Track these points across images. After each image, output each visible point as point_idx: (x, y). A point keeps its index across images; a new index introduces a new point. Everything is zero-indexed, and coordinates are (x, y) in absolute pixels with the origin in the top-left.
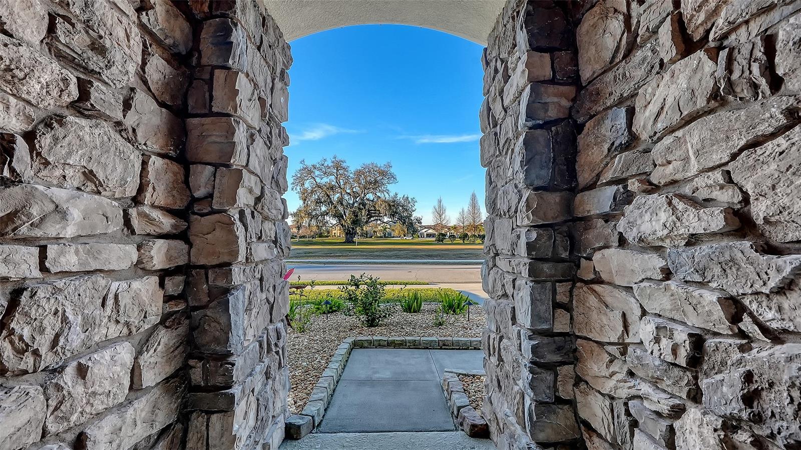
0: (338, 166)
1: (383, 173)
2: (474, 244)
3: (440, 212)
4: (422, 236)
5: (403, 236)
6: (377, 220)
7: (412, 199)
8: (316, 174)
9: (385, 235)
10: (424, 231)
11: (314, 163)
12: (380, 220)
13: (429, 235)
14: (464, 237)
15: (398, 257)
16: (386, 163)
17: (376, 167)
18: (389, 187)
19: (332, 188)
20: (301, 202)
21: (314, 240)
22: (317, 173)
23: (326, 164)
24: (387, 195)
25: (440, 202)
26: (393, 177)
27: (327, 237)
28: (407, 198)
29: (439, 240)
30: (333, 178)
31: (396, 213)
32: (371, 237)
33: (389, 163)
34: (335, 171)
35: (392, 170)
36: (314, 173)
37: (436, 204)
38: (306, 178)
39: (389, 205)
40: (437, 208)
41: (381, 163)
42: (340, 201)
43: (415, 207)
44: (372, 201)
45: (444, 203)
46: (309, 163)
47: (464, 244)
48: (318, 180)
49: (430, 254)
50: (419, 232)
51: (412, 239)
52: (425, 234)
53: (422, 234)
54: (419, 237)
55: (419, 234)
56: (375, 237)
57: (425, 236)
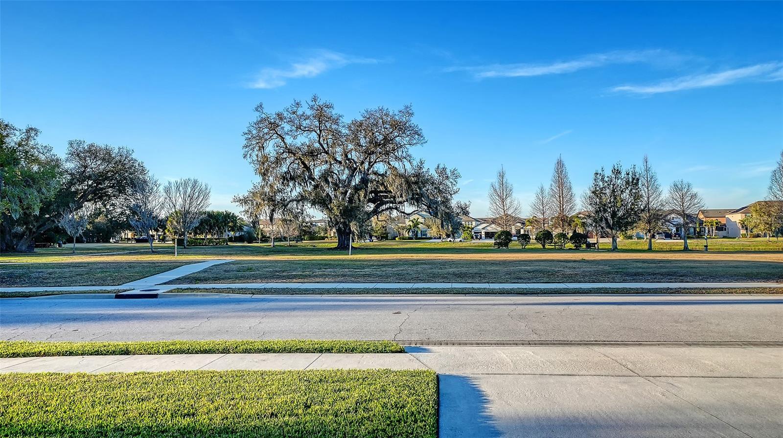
0: (322, 115)
1: (400, 127)
2: (561, 250)
3: (502, 193)
4: (477, 235)
5: (444, 236)
6: (391, 208)
7: (453, 173)
8: (286, 129)
9: (416, 235)
10: (480, 227)
11: (280, 110)
12: (396, 208)
13: (489, 235)
14: (545, 237)
15: (401, 278)
16: (402, 108)
17: (387, 115)
18: (413, 151)
19: (312, 154)
20: (258, 179)
21: (299, 244)
22: (287, 127)
23: (300, 112)
24: (408, 166)
25: (502, 176)
26: (416, 133)
27: (323, 238)
28: (444, 169)
29: (500, 244)
30: (314, 136)
31: (422, 195)
32: (394, 239)
33: (407, 107)
34: (317, 123)
35: (414, 121)
36: (283, 128)
37: (495, 180)
38: (267, 137)
39: (408, 182)
40: (497, 186)
41: (394, 108)
42: (325, 176)
43: (458, 186)
44: (382, 175)
45: (509, 179)
46: (271, 111)
47: (544, 250)
48: (289, 140)
49: (464, 270)
50: (473, 228)
51: (461, 241)
52: (483, 233)
53: (478, 233)
54: (472, 237)
55: (473, 233)
56: (400, 238)
57: (483, 236)
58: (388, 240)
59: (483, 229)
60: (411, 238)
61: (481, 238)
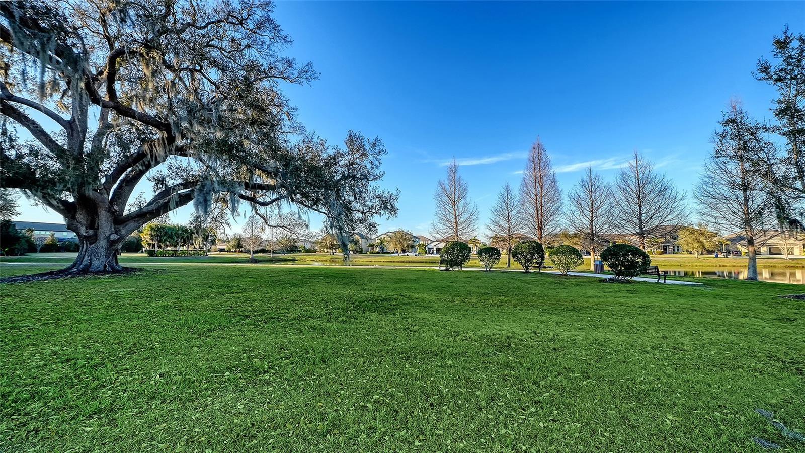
3: (453, 192)
4: (430, 251)
9: (383, 250)
10: (433, 244)
13: (439, 251)
50: (427, 246)
51: (416, 255)
52: (435, 249)
53: (431, 249)
54: (426, 252)
55: (427, 249)
56: (370, 253)
57: (435, 251)
58: (362, 253)
59: (435, 245)
60: (378, 253)
61: (433, 253)
